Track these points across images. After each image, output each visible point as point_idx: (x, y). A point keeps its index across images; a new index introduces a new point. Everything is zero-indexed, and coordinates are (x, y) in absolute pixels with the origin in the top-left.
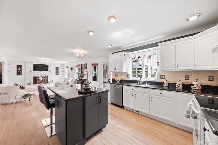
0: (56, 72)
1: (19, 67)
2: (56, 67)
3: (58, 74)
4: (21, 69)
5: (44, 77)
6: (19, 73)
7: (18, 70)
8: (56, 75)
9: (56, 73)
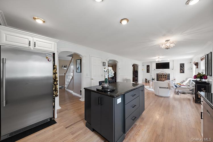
0: (181, 69)
1: (148, 66)
2: (180, 64)
3: (183, 72)
4: (149, 68)
5: (165, 74)
6: (148, 71)
7: (147, 69)
8: (180, 73)
9: (180, 71)
